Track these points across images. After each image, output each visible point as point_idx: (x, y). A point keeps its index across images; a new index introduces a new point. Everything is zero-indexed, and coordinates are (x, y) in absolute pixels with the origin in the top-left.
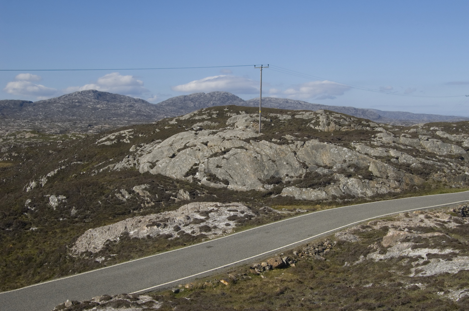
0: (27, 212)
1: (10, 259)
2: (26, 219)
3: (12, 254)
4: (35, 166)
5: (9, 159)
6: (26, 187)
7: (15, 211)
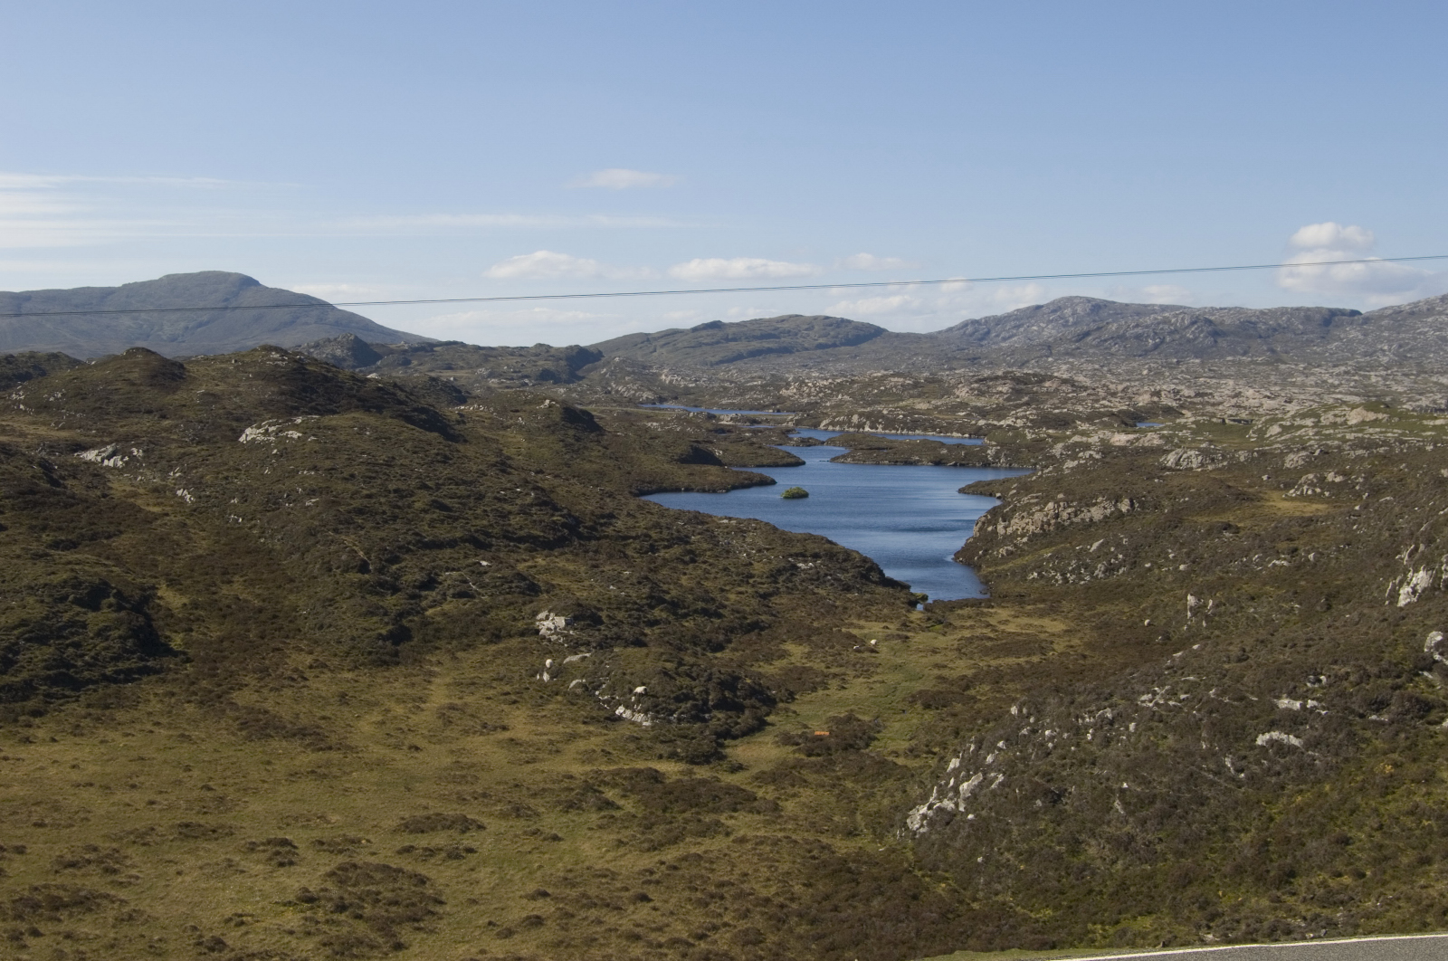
0: (1430, 670)
1: (1392, 806)
2: (1430, 690)
3: (1396, 796)
4: (1402, 518)
5: (1318, 490)
6: (1394, 585)
7: (1396, 665)
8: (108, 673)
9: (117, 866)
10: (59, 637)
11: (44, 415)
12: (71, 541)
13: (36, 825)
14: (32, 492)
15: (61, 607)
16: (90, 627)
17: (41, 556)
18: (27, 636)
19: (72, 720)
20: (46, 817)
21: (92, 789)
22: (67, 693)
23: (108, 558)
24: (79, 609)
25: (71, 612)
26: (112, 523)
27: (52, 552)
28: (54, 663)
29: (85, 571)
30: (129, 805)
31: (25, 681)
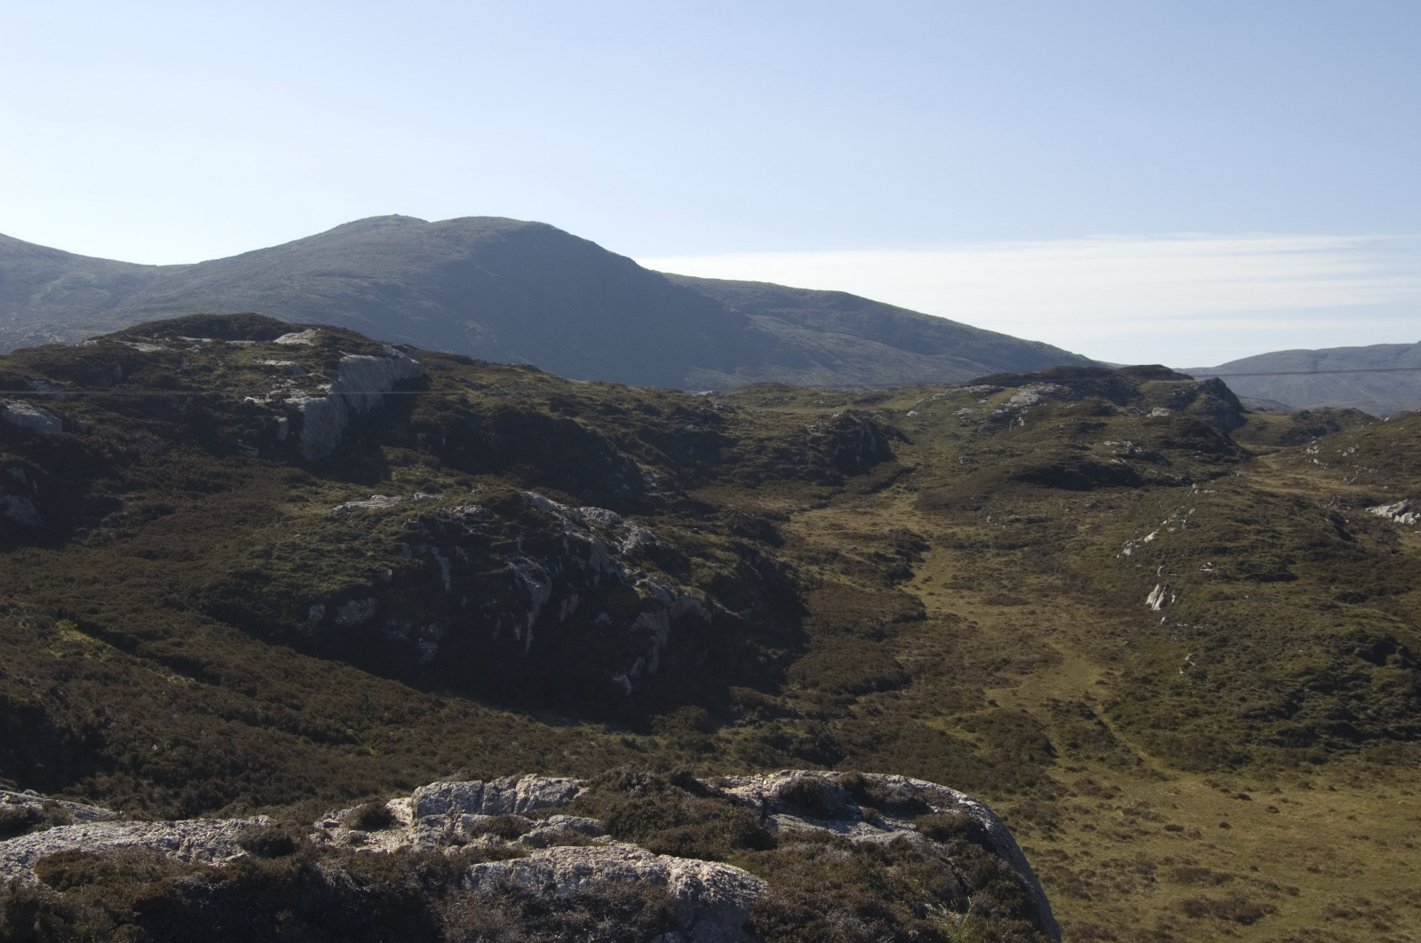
8: (1390, 729)
9: (1388, 924)
10: (1342, 689)
11: (1336, 469)
12: (1359, 595)
13: (1310, 869)
14: (1323, 544)
15: (1346, 658)
16: (1374, 681)
17: (1329, 607)
18: (1311, 684)
19: (1352, 772)
20: (1321, 863)
21: (1367, 842)
22: (1348, 744)
23: (1395, 614)
24: (1364, 662)
25: (1355, 665)
26: (1401, 579)
27: (1340, 604)
28: (1337, 714)
29: (1371, 626)
30: (1404, 864)
31: (1308, 728)
